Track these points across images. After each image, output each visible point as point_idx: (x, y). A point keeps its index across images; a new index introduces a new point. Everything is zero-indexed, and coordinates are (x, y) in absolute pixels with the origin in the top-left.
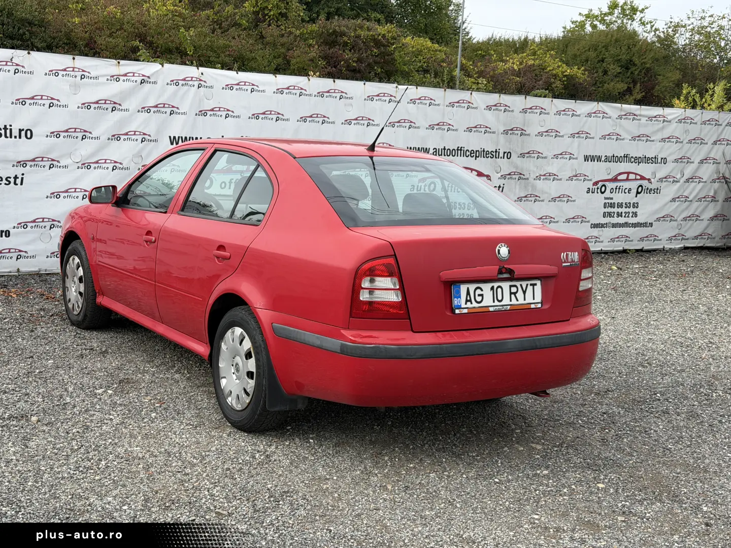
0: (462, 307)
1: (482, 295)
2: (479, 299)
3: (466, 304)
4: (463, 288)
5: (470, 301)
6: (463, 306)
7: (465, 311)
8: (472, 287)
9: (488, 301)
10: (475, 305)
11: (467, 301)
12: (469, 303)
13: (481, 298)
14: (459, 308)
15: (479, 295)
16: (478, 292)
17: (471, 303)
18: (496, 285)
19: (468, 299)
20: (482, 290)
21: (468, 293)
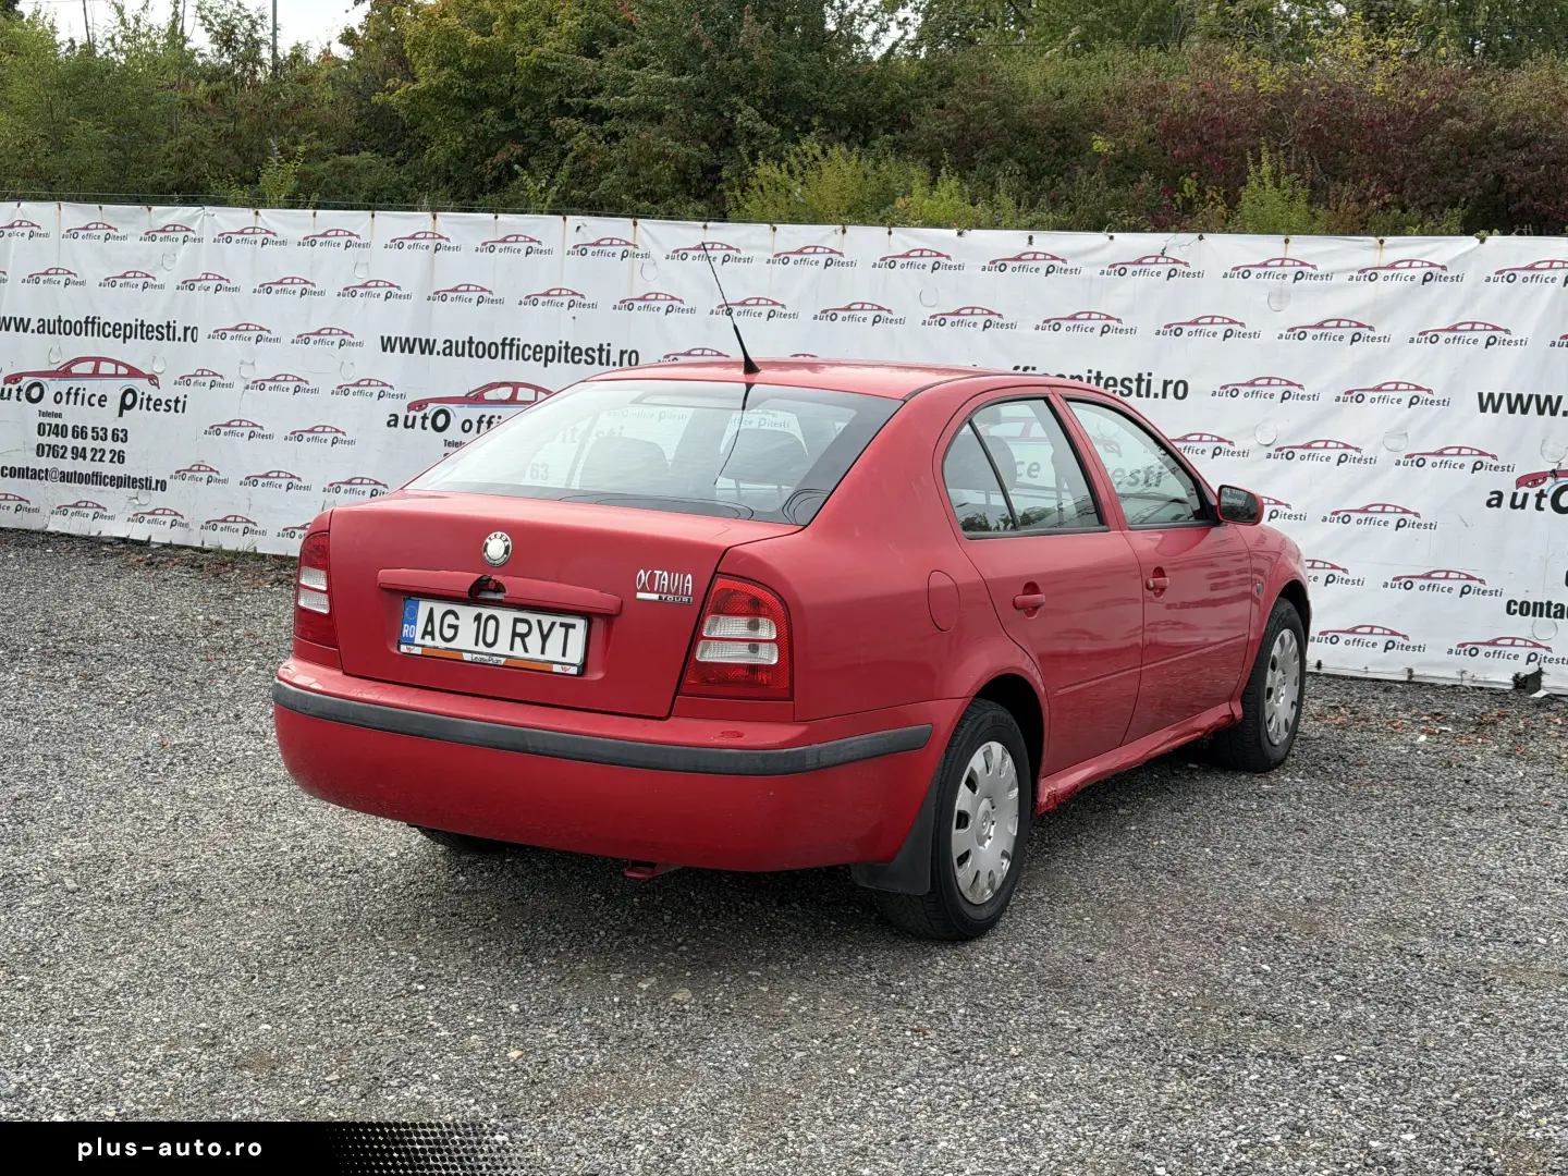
0: (416, 642)
1: (455, 627)
2: (448, 633)
3: (423, 638)
4: (424, 607)
5: (432, 634)
6: (418, 640)
7: (418, 651)
8: (440, 608)
9: (465, 641)
10: (439, 643)
11: (425, 633)
12: (428, 638)
13: (452, 631)
14: (410, 642)
15: (450, 626)
16: (450, 619)
17: (433, 639)
18: (486, 612)
19: (429, 629)
20: (457, 618)
21: (430, 619)
